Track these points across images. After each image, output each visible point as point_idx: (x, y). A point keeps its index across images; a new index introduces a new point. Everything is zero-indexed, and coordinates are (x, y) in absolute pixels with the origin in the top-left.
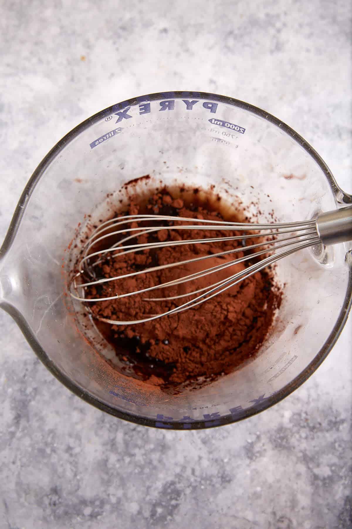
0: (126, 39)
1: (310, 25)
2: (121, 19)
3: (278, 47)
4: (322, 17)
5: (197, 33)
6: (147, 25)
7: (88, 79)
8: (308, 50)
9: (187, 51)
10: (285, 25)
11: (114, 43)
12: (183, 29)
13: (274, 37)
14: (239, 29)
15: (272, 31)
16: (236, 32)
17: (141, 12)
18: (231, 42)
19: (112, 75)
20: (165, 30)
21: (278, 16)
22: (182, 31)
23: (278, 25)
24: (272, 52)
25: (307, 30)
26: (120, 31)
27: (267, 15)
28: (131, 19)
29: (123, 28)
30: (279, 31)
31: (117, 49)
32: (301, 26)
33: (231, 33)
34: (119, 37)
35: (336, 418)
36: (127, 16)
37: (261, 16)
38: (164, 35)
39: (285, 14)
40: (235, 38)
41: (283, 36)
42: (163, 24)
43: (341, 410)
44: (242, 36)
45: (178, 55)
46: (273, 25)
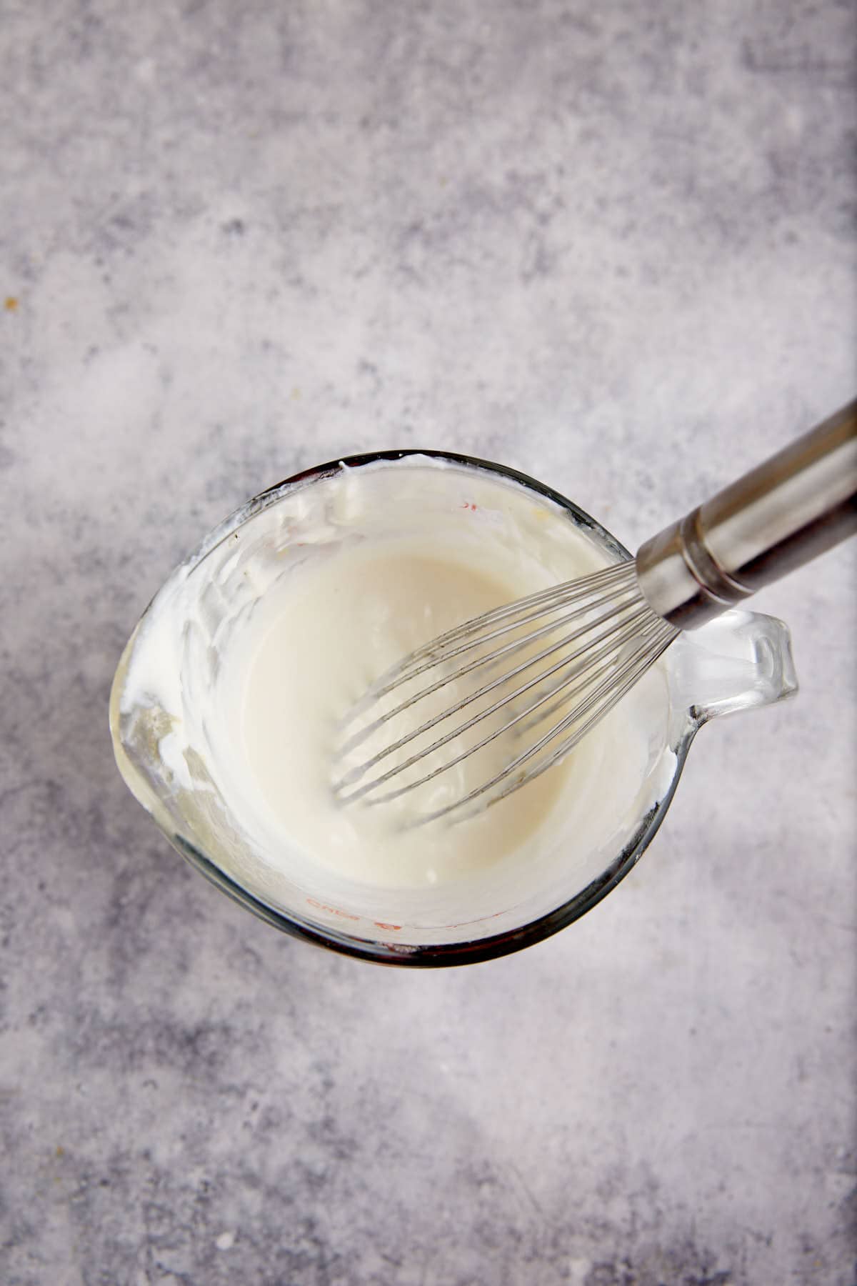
0: (130, 252)
1: (626, 200)
2: (115, 197)
3: (543, 265)
4: (658, 179)
5: (323, 233)
6: (188, 211)
7: (26, 363)
8: (622, 272)
9: (298, 282)
10: (559, 202)
11: (99, 262)
12: (287, 221)
13: (532, 235)
14: (438, 216)
15: (526, 220)
16: (430, 225)
17: (170, 176)
18: (416, 253)
19: (93, 351)
20: (238, 226)
21: (541, 178)
22: (284, 228)
23: (543, 202)
24: (526, 278)
25: (618, 216)
26: (114, 230)
27: (513, 177)
28: (144, 196)
29: (122, 222)
30: (544, 219)
31: (107, 279)
32: (602, 203)
33: (415, 228)
34: (111, 243)
35: (705, 1270)
36: (134, 187)
37: (496, 179)
38: (234, 238)
39: (561, 171)
40: (427, 243)
41: (557, 234)
42: (231, 209)
43: (716, 1249)
44: (444, 236)
45: (273, 294)
46: (530, 205)
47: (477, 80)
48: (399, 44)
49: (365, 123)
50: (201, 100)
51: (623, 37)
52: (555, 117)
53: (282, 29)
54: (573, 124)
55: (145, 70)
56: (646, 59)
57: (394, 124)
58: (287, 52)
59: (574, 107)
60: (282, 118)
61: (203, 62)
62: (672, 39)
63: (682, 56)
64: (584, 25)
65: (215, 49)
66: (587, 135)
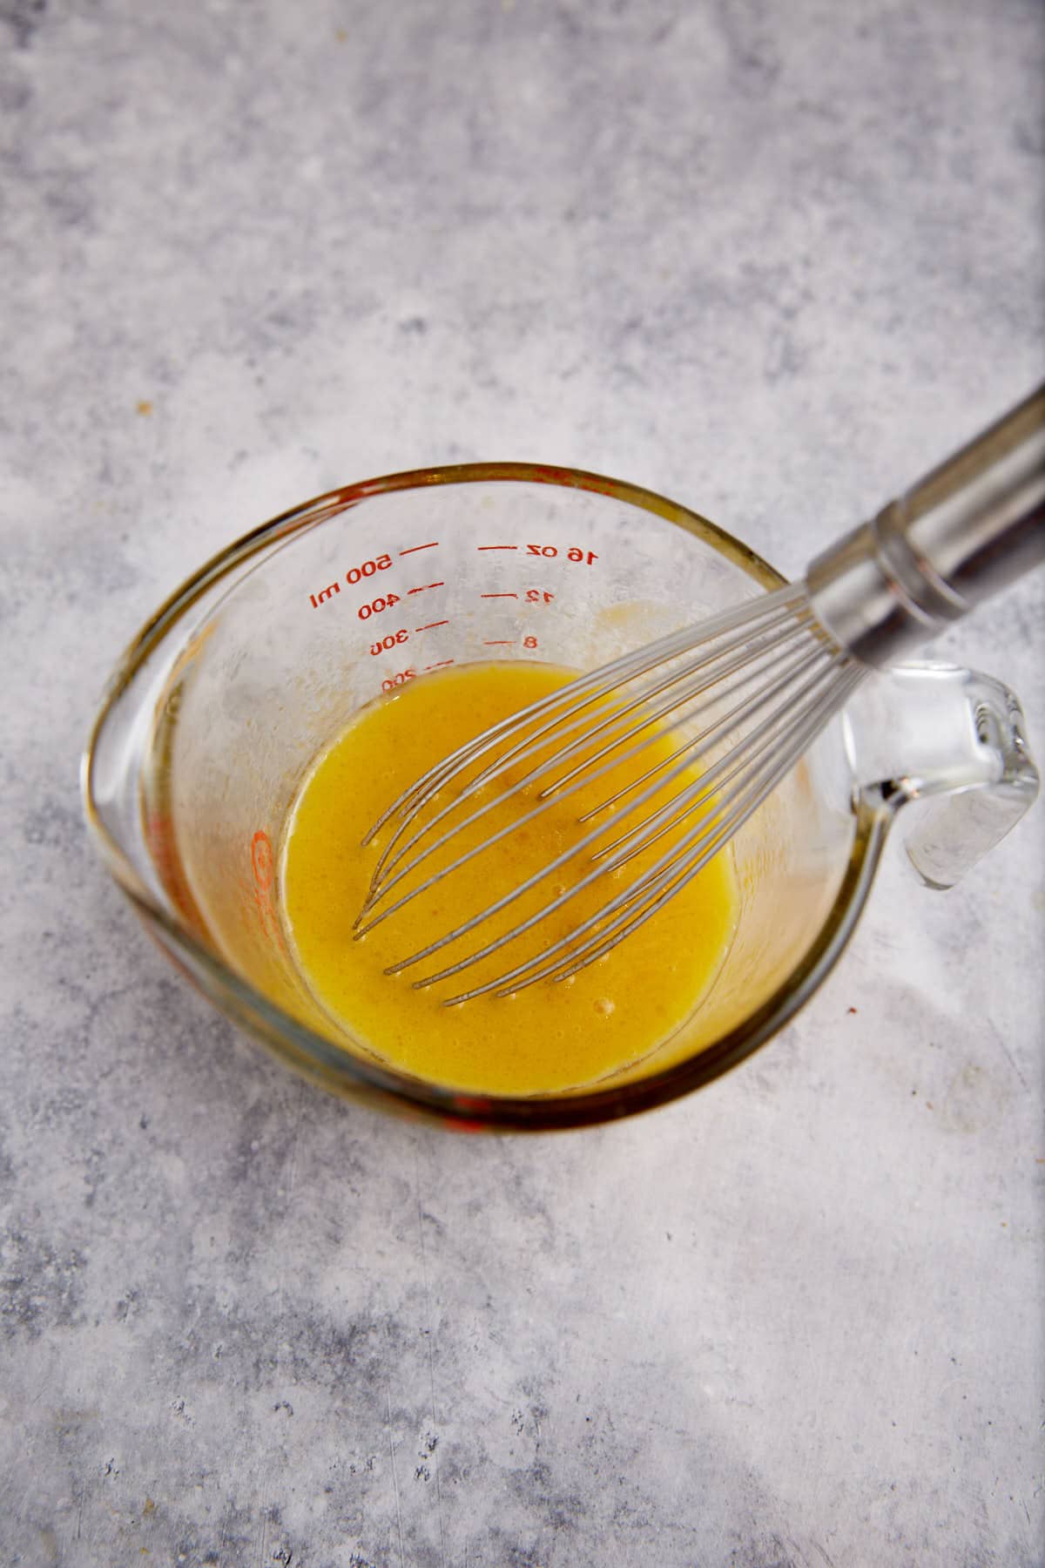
0: (289, 351)
1: (890, 291)
2: (273, 295)
3: (791, 362)
4: (927, 269)
5: (522, 331)
6: (358, 310)
7: (158, 470)
8: (889, 368)
9: (492, 383)
10: (807, 295)
11: (251, 363)
12: (477, 321)
13: (775, 332)
14: (661, 312)
15: (767, 315)
16: (651, 321)
17: (338, 274)
18: (635, 352)
19: (242, 455)
20: (419, 325)
21: (783, 271)
22: (474, 327)
23: (787, 296)
24: (771, 377)
25: (880, 309)
26: (273, 330)
27: (749, 269)
28: (307, 294)
29: (281, 320)
30: (790, 314)
31: (260, 381)
32: (860, 295)
33: (633, 325)
34: (267, 343)
36: (294, 285)
37: (730, 270)
38: (415, 337)
39: (807, 263)
40: (649, 340)
41: (806, 328)
42: (409, 309)
44: (668, 333)
45: (461, 396)
46: (771, 300)
47: (701, 170)
48: (607, 138)
49: (570, 216)
50: (376, 198)
51: (870, 124)
52: (797, 206)
53: (471, 124)
54: (819, 214)
55: (311, 169)
56: (901, 145)
57: (604, 216)
58: (477, 147)
59: (818, 195)
60: (471, 213)
61: (379, 159)
62: (929, 124)
63: (944, 141)
64: (825, 112)
65: (394, 145)
66: (835, 225)
